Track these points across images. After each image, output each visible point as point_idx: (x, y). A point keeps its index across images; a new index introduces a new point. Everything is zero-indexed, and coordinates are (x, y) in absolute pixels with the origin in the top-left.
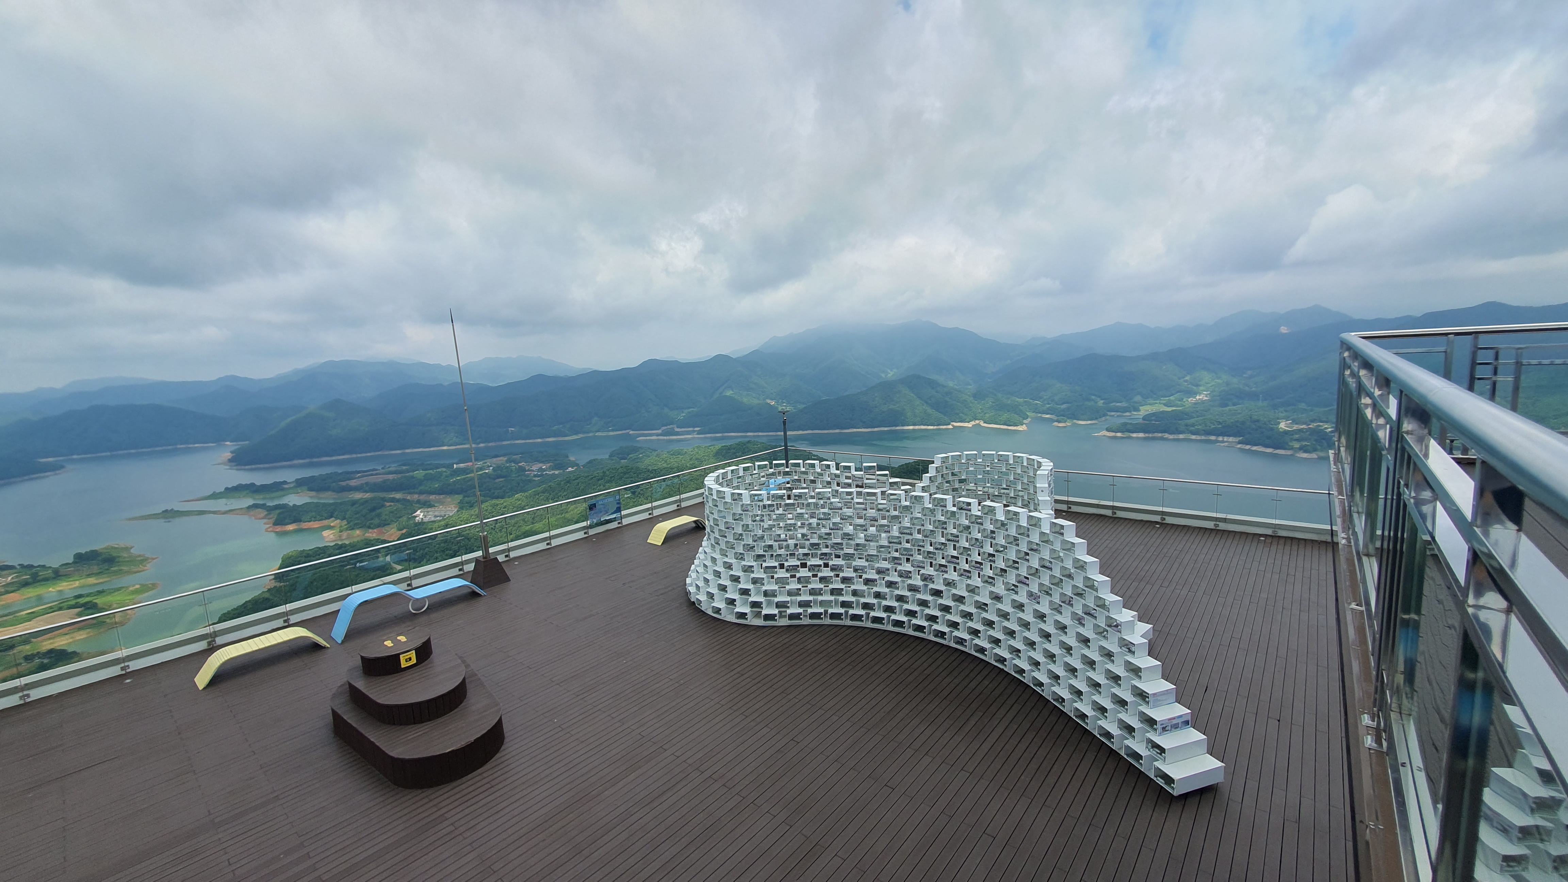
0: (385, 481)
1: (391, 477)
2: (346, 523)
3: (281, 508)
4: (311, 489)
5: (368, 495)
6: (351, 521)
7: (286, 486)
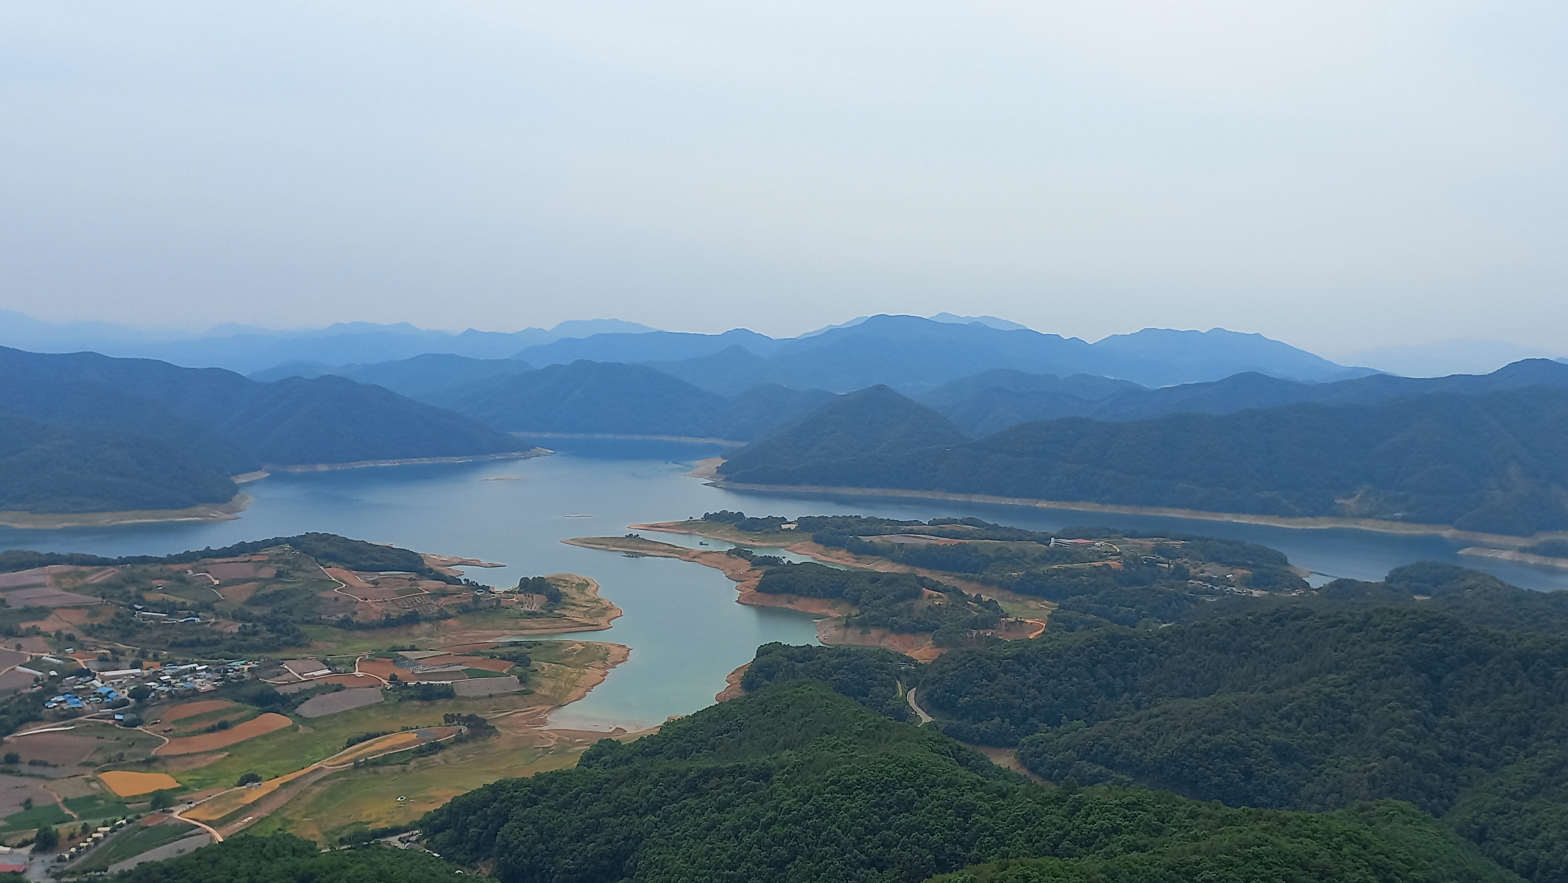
0: (929, 547)
1: (942, 541)
2: (858, 612)
3: (770, 564)
4: (817, 540)
5: (899, 569)
6: (866, 610)
7: (783, 526)
